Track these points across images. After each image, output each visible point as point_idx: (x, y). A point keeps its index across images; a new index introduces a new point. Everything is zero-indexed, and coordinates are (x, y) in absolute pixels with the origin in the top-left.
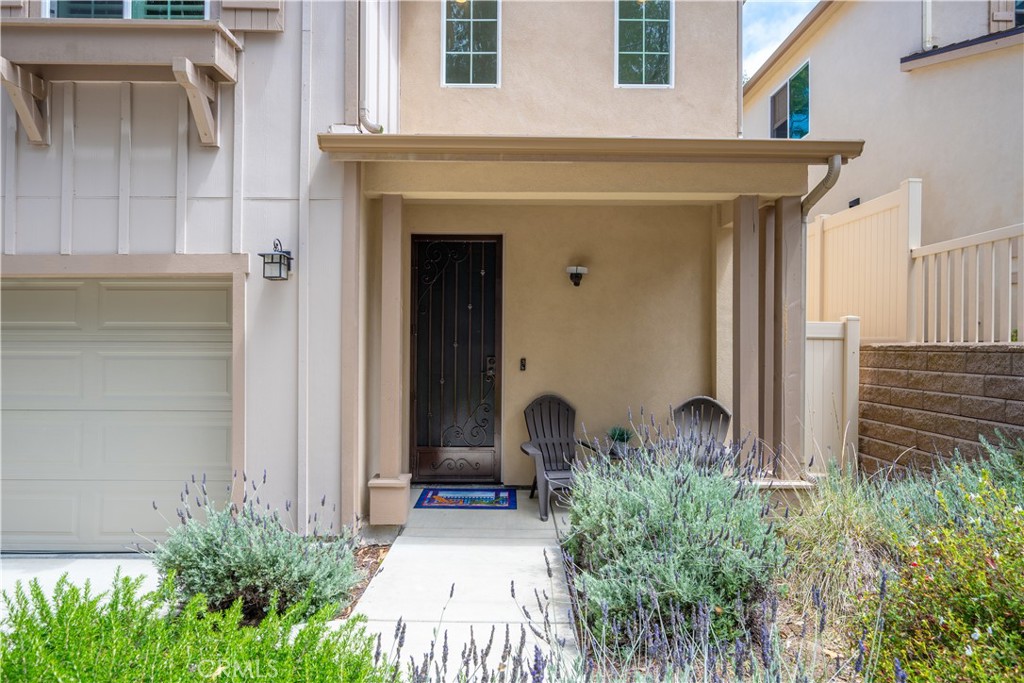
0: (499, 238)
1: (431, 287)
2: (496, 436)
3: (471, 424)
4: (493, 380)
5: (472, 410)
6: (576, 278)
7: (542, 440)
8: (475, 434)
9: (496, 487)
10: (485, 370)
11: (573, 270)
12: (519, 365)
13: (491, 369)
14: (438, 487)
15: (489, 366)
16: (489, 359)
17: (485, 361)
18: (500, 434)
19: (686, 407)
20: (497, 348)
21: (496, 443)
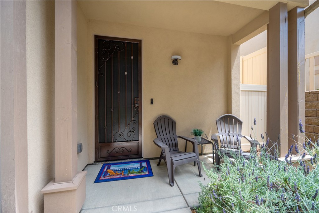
0: (140, 41)
1: (105, 63)
2: (139, 136)
3: (127, 130)
4: (138, 109)
5: (128, 124)
6: (175, 62)
7: (162, 137)
8: (129, 135)
9: (139, 160)
10: (134, 104)
11: (175, 57)
12: (150, 102)
13: (136, 103)
14: (111, 162)
15: (135, 102)
16: (135, 99)
17: (134, 100)
18: (141, 134)
19: (222, 119)
20: (139, 94)
21: (140, 139)
